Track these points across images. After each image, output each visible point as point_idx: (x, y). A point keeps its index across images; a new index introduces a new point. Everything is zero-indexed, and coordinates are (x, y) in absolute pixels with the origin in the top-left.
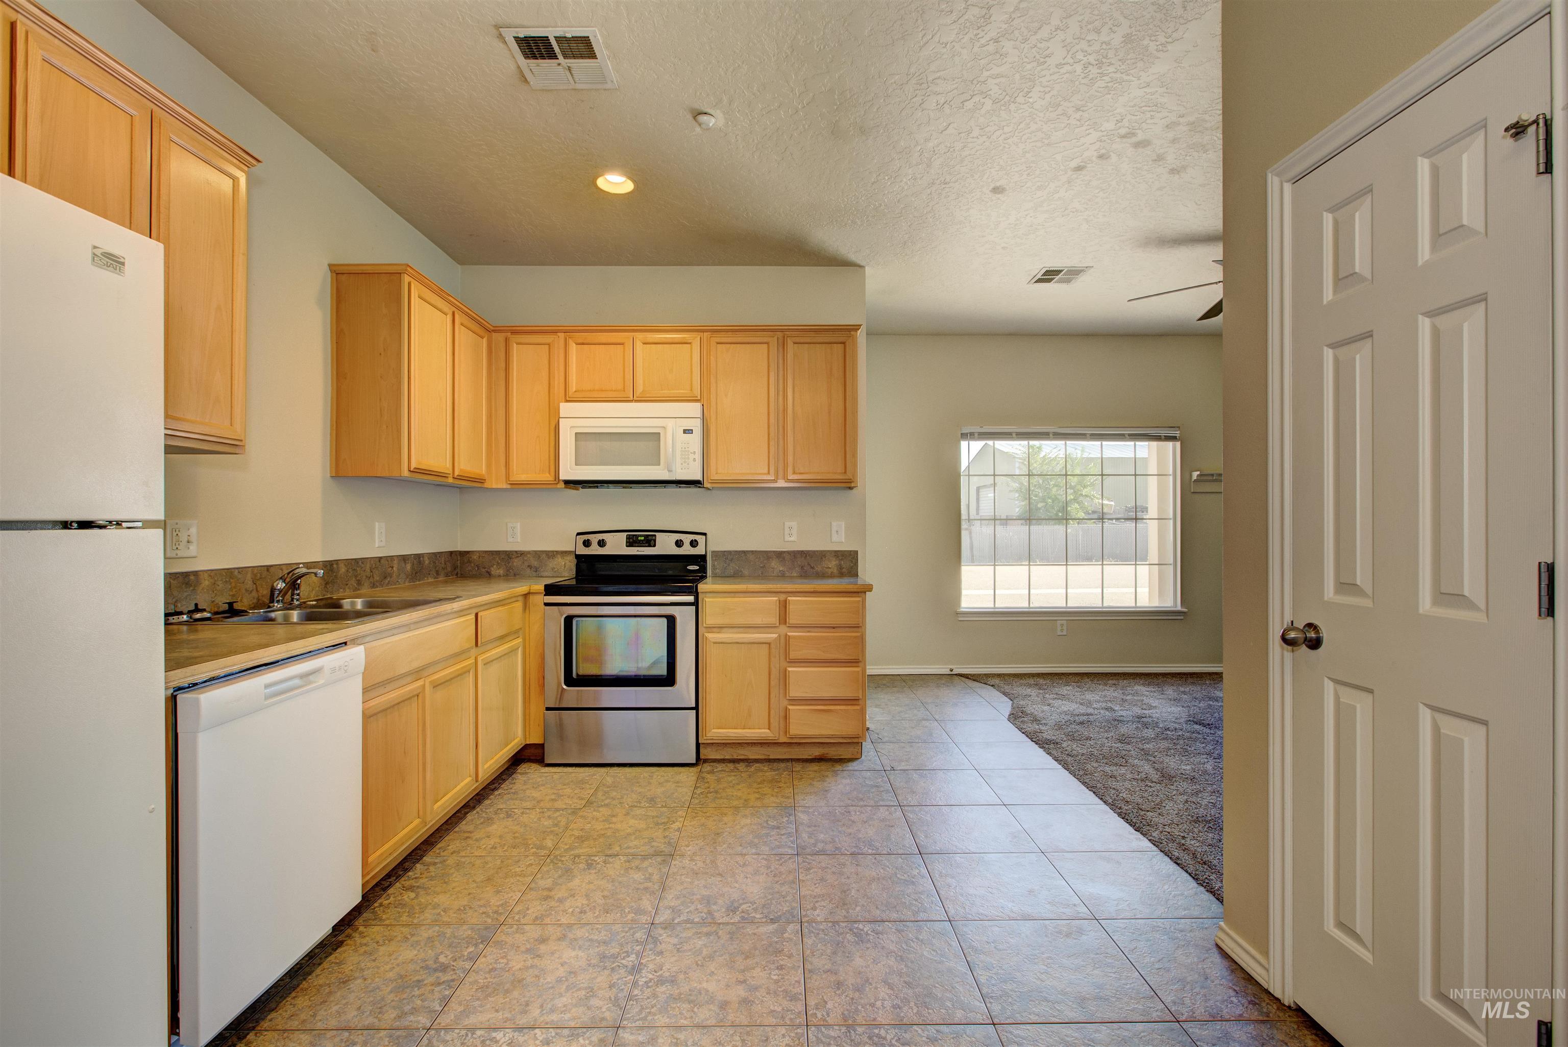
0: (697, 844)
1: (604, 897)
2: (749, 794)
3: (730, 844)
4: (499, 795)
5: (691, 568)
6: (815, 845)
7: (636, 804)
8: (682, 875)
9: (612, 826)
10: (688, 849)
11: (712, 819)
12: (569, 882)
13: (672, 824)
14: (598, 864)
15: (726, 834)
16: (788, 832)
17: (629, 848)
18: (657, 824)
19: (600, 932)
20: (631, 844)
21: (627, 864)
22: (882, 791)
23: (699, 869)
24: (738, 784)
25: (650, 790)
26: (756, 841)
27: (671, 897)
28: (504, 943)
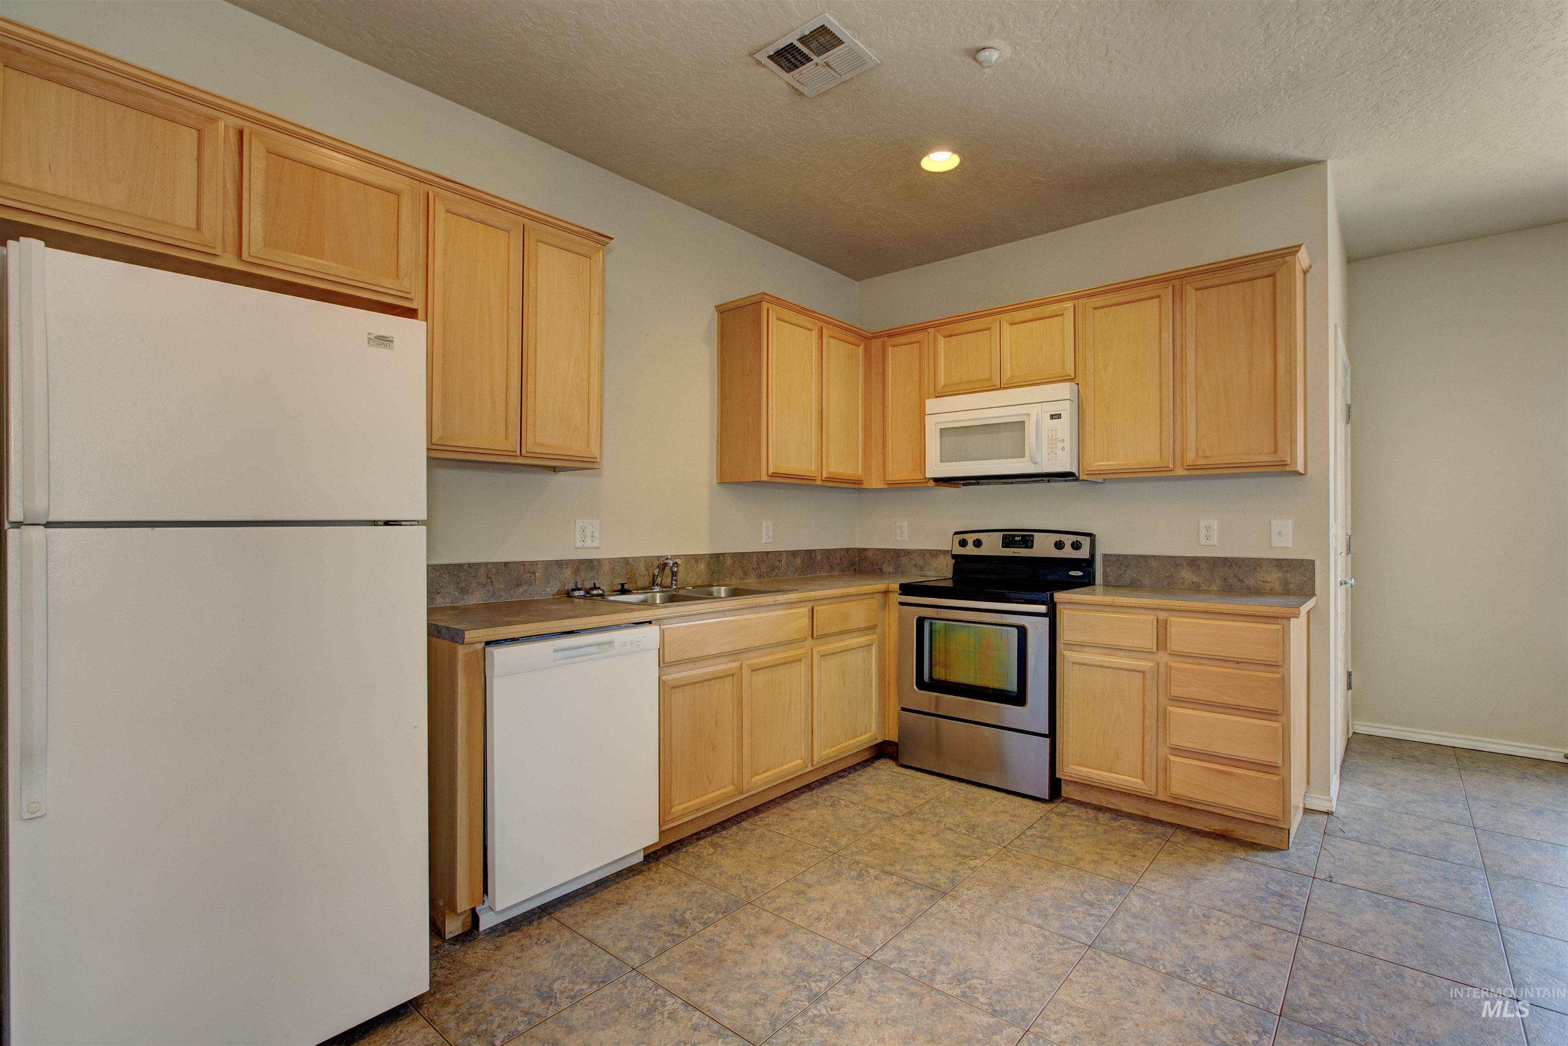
0: (980, 891)
1: (848, 912)
2: (1087, 852)
3: (1017, 903)
4: (841, 783)
5: (1072, 573)
6: (1124, 943)
7: (952, 827)
8: (938, 918)
9: (912, 842)
10: (967, 892)
11: (1019, 868)
12: (830, 885)
13: (971, 860)
14: (869, 876)
15: (1022, 890)
16: (1101, 913)
17: (909, 870)
18: (957, 854)
19: (817, 945)
20: (914, 868)
21: (896, 886)
22: (1286, 906)
23: (961, 919)
24: (1083, 837)
25: (978, 817)
26: (1051, 911)
27: (909, 937)
28: (737, 920)
